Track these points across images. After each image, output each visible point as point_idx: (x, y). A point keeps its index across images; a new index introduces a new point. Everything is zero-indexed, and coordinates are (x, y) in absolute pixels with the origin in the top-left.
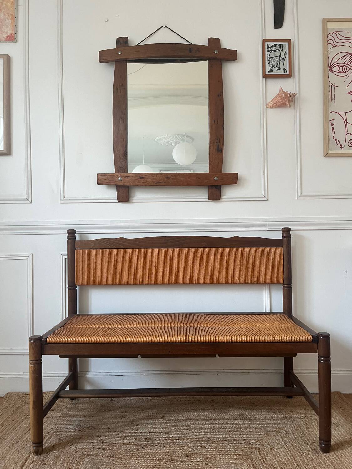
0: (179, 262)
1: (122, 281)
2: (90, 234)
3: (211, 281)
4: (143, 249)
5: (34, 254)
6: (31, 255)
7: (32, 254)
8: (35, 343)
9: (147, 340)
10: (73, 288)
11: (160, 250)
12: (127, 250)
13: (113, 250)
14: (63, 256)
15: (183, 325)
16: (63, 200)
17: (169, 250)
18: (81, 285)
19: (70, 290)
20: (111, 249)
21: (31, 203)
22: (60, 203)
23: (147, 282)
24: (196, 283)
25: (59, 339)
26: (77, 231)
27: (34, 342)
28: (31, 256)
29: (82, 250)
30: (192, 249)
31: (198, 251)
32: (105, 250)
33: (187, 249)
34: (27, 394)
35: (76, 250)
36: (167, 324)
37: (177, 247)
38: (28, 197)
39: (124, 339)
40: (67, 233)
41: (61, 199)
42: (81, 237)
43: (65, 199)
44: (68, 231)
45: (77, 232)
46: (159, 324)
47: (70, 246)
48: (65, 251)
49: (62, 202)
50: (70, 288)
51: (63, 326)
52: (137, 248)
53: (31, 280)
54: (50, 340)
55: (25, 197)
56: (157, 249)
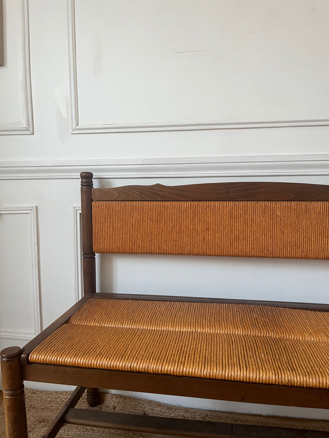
0: (246, 223)
1: (159, 248)
2: (114, 179)
3: (299, 254)
4: (189, 202)
5: (38, 206)
6: (35, 207)
7: (37, 207)
8: (8, 364)
9: (202, 374)
10: (89, 256)
11: (217, 204)
12: (167, 203)
13: (146, 203)
14: (77, 210)
15: (259, 334)
16: (75, 130)
17: (231, 203)
18: (102, 253)
19: (86, 259)
20: (143, 202)
21: (33, 134)
22: (71, 134)
23: (195, 252)
24: (273, 257)
25: (48, 357)
26: (95, 175)
27: (7, 361)
28: (35, 209)
29: (101, 202)
30: (269, 203)
31: (279, 206)
32: (135, 203)
33: (261, 203)
34: (34, 393)
35: (93, 203)
36: (231, 330)
37: (245, 199)
38: (28, 125)
39: (160, 368)
40: (80, 177)
41: (72, 128)
42: (101, 183)
43: (77, 127)
44: (81, 174)
45: (94, 177)
46: (219, 329)
47: (84, 196)
48: (78, 204)
49: (74, 132)
50: (85, 256)
51: (67, 322)
52: (181, 201)
53: (36, 242)
54: (34, 357)
55: (25, 126)
56: (212, 203)
